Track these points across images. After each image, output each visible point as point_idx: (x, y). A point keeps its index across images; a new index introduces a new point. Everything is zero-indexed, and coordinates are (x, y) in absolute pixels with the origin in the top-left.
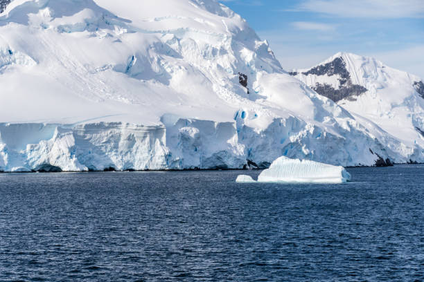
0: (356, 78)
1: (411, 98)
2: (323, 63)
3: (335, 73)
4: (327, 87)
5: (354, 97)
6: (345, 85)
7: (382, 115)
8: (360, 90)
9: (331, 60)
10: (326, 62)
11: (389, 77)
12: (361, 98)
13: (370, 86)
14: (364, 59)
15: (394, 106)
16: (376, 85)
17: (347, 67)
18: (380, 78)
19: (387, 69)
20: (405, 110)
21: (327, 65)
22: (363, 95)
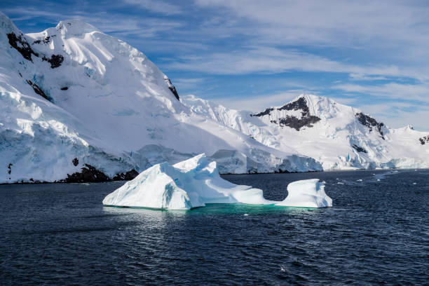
0: (313, 111)
1: (352, 124)
2: (291, 102)
3: (300, 108)
4: (293, 118)
5: (311, 124)
6: (306, 116)
7: (328, 136)
8: (316, 119)
9: (296, 99)
10: (294, 101)
11: (338, 110)
12: (316, 125)
13: (322, 116)
14: (320, 98)
15: (337, 130)
16: (327, 115)
17: (307, 104)
18: (331, 111)
19: (338, 105)
20: (347, 133)
21: (294, 103)
22: (318, 123)
